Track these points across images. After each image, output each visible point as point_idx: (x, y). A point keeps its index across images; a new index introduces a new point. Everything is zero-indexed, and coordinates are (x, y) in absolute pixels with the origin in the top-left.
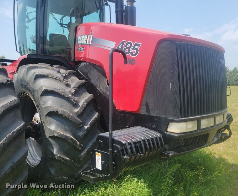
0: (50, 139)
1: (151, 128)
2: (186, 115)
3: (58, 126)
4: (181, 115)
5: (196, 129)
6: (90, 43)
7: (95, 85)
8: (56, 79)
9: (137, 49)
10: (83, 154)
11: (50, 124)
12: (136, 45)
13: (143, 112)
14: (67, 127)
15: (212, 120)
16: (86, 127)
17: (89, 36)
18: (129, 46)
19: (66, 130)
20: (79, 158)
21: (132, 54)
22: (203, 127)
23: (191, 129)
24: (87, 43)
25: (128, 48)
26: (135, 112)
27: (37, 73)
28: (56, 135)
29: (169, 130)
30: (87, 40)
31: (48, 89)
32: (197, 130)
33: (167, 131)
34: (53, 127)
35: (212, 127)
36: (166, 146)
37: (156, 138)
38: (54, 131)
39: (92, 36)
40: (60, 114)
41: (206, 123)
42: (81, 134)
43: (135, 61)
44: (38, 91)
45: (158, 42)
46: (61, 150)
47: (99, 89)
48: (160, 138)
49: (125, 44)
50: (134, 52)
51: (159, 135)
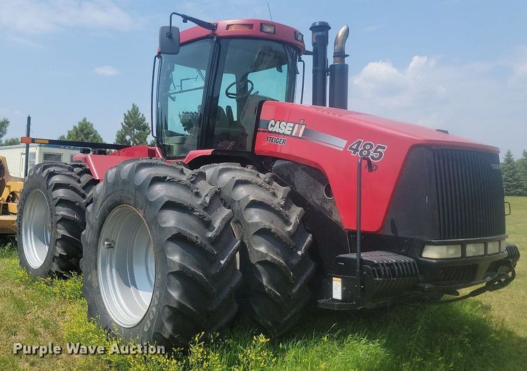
0: (258, 266)
1: (399, 253)
2: (447, 237)
3: (269, 248)
4: (440, 237)
5: (460, 255)
6: (300, 136)
7: (302, 194)
8: (260, 186)
9: (380, 153)
10: (294, 291)
11: (259, 245)
12: (379, 147)
13: (388, 232)
14: (279, 251)
15: (481, 246)
16: (299, 253)
17: (297, 125)
18: (368, 147)
19: (277, 254)
20: (289, 297)
21: (372, 157)
22: (468, 254)
23: (453, 255)
24: (293, 134)
25: (366, 150)
26: (378, 231)
27: (237, 179)
28: (269, 259)
29: (425, 255)
30: (293, 130)
31: (257, 199)
32: (461, 258)
33: (422, 257)
34: (262, 249)
35: (482, 256)
36: (421, 277)
37: (409, 263)
38: (267, 254)
39: (304, 127)
40: (272, 233)
41: (474, 250)
42: (294, 261)
43: (377, 167)
44: (241, 202)
45: (411, 147)
46: (270, 281)
47: (310, 201)
48: (414, 264)
49: (362, 145)
50: (376, 155)
51: (412, 260)
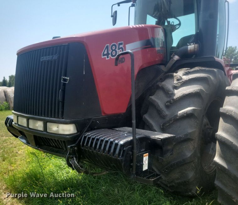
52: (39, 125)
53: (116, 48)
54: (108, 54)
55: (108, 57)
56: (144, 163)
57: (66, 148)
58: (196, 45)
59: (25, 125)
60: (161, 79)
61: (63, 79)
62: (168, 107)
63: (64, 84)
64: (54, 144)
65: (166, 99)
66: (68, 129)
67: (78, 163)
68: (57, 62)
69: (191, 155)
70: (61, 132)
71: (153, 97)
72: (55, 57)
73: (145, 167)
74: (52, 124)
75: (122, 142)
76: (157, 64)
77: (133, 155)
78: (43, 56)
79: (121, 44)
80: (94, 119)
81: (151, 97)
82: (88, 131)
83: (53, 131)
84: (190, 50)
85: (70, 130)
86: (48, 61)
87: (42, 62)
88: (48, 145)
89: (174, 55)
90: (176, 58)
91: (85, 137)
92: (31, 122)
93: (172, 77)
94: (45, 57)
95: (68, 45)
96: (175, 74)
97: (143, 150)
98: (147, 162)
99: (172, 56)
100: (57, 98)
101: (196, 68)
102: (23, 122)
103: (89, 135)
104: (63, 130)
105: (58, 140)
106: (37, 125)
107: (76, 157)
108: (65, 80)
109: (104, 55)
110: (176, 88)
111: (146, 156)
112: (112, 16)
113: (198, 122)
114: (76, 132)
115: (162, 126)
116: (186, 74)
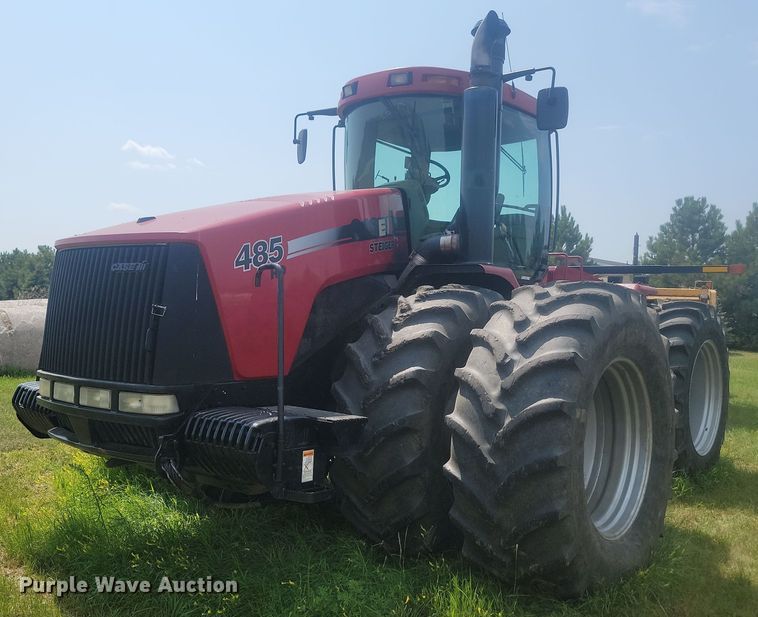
52: (102, 399)
53: (265, 249)
54: (247, 262)
55: (247, 267)
56: (304, 467)
57: (156, 440)
58: (455, 236)
59: (71, 399)
60: (382, 306)
61: (155, 308)
62: (375, 366)
63: (157, 319)
64: (131, 439)
65: (375, 350)
66: (161, 405)
67: (179, 470)
68: (144, 276)
69: (414, 462)
70: (147, 410)
71: (353, 346)
72: (141, 267)
73: (307, 475)
74: (129, 394)
75: (255, 425)
76: (376, 274)
77: (276, 448)
78: (116, 261)
79: (279, 240)
80: (216, 386)
81: (350, 345)
82: (201, 410)
83: (131, 408)
84: (445, 246)
85: (164, 407)
86: (126, 273)
87: (114, 273)
88: (119, 442)
89: (414, 255)
90: (419, 260)
91: (195, 419)
92: (84, 391)
93: (395, 303)
94: (121, 265)
95: (168, 246)
96: (401, 298)
97: (304, 443)
98: (311, 467)
99: (411, 257)
100: (141, 345)
101: (450, 287)
102: (65, 393)
103: (202, 415)
104: (152, 407)
105: (139, 427)
106: (98, 399)
107: (175, 460)
108: (158, 311)
109: (238, 263)
110: (396, 327)
111: (311, 454)
112: (295, 142)
113: (428, 396)
114: (177, 410)
115: (364, 404)
116: (422, 299)
